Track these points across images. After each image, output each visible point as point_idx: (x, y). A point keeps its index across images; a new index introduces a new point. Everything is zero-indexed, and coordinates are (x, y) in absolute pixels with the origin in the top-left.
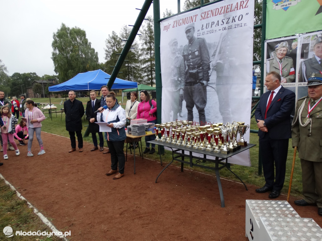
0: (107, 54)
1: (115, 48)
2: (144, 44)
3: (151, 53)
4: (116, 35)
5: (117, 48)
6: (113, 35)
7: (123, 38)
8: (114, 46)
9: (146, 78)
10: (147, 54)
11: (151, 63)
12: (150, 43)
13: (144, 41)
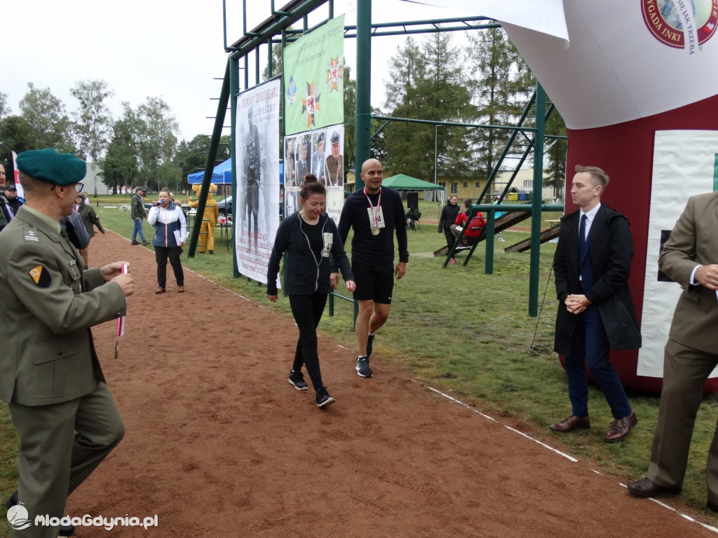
0: (390, 95)
1: (411, 80)
2: (478, 68)
3: (492, 93)
4: (416, 45)
5: (415, 79)
6: (408, 46)
7: (430, 52)
8: (408, 74)
9: (477, 155)
10: (484, 93)
11: (491, 118)
12: (492, 66)
13: (475, 61)
